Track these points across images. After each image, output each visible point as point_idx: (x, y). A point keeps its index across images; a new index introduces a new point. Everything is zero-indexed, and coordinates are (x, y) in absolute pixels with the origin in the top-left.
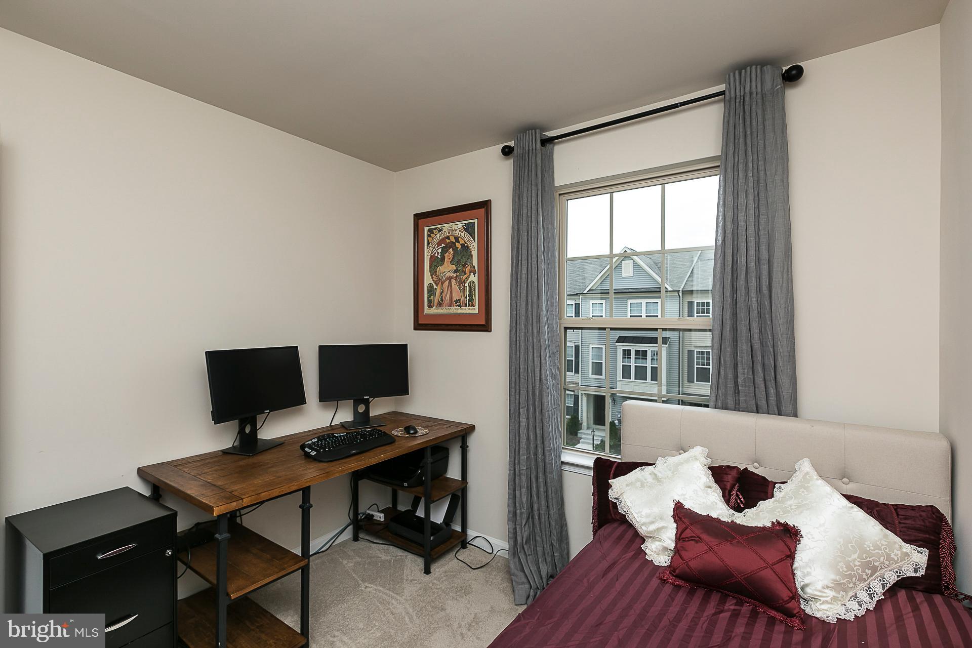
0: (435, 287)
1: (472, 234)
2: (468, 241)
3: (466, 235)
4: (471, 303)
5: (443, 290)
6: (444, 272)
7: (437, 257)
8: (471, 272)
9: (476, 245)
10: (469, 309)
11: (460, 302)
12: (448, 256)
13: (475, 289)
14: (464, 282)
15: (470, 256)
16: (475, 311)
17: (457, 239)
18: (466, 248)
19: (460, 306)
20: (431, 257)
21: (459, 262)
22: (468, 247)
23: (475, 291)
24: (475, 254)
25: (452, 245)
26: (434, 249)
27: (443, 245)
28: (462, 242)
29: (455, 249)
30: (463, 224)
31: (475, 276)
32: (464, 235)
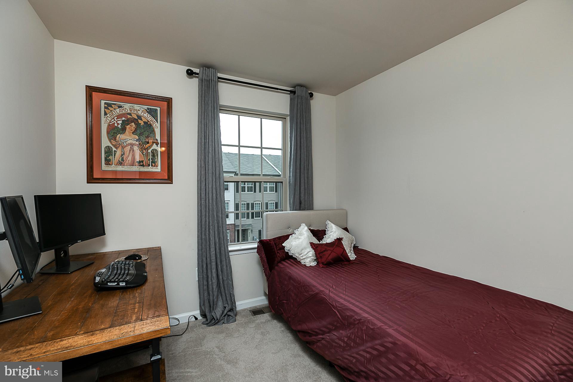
0: (114, 149)
1: (155, 117)
2: (151, 121)
3: (149, 116)
4: (153, 164)
5: (124, 153)
6: (125, 139)
7: (117, 127)
8: (153, 143)
9: (158, 125)
10: (152, 168)
11: (143, 163)
12: (129, 128)
13: (157, 155)
14: (147, 149)
15: (153, 131)
16: (158, 169)
17: (140, 117)
18: (148, 126)
19: (143, 166)
20: (109, 125)
21: (140, 135)
22: (151, 125)
23: (158, 156)
24: (157, 131)
25: (135, 121)
26: (113, 120)
27: (124, 119)
28: (144, 120)
29: (138, 124)
30: (146, 107)
31: (157, 146)
32: (147, 117)
